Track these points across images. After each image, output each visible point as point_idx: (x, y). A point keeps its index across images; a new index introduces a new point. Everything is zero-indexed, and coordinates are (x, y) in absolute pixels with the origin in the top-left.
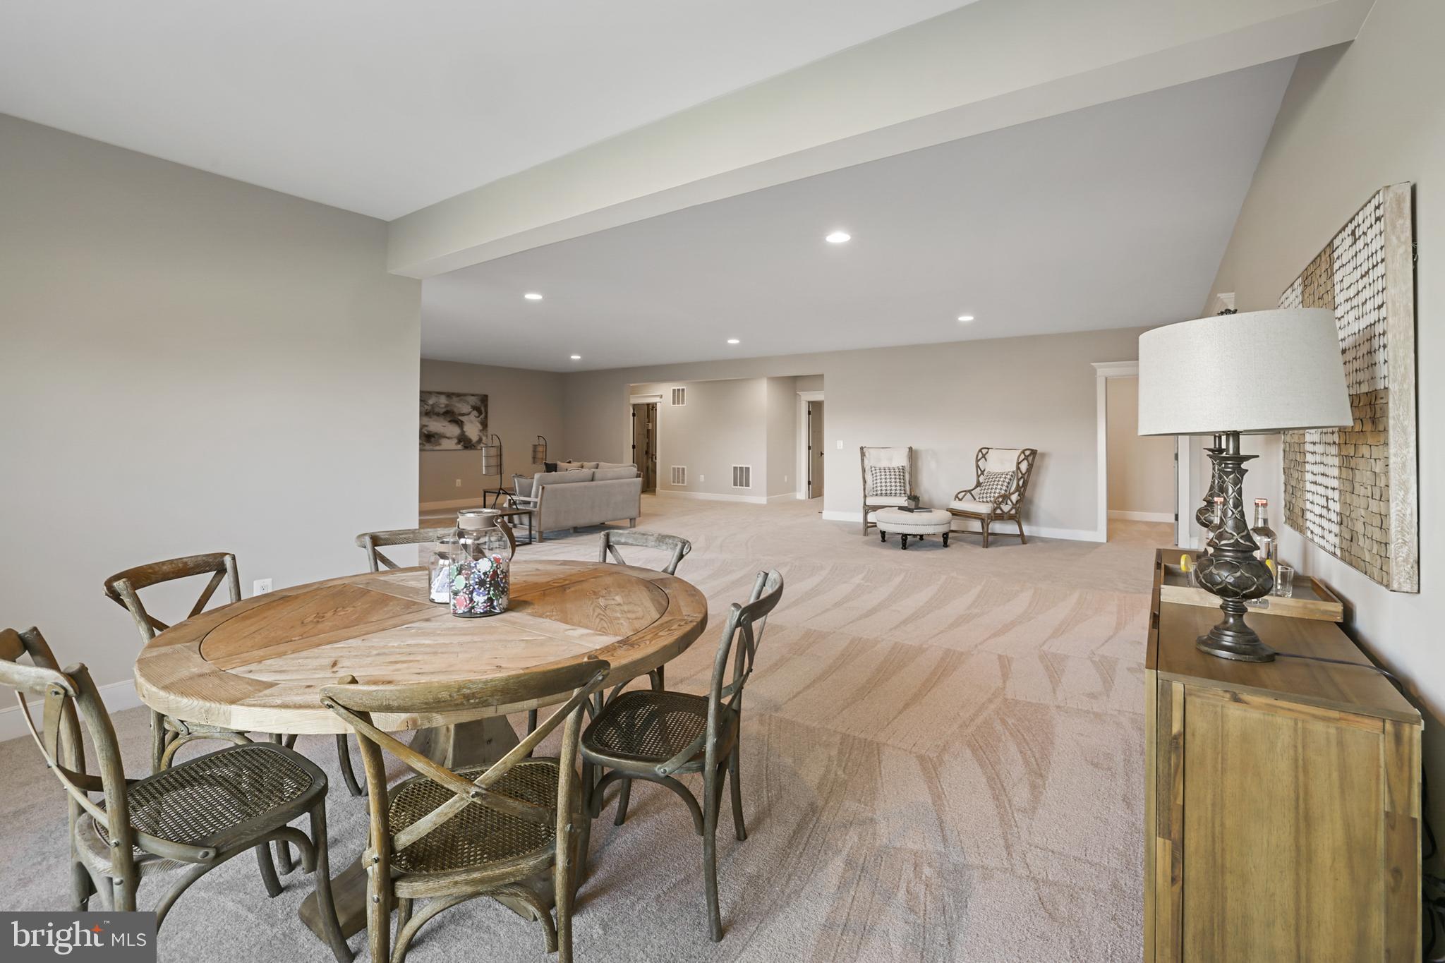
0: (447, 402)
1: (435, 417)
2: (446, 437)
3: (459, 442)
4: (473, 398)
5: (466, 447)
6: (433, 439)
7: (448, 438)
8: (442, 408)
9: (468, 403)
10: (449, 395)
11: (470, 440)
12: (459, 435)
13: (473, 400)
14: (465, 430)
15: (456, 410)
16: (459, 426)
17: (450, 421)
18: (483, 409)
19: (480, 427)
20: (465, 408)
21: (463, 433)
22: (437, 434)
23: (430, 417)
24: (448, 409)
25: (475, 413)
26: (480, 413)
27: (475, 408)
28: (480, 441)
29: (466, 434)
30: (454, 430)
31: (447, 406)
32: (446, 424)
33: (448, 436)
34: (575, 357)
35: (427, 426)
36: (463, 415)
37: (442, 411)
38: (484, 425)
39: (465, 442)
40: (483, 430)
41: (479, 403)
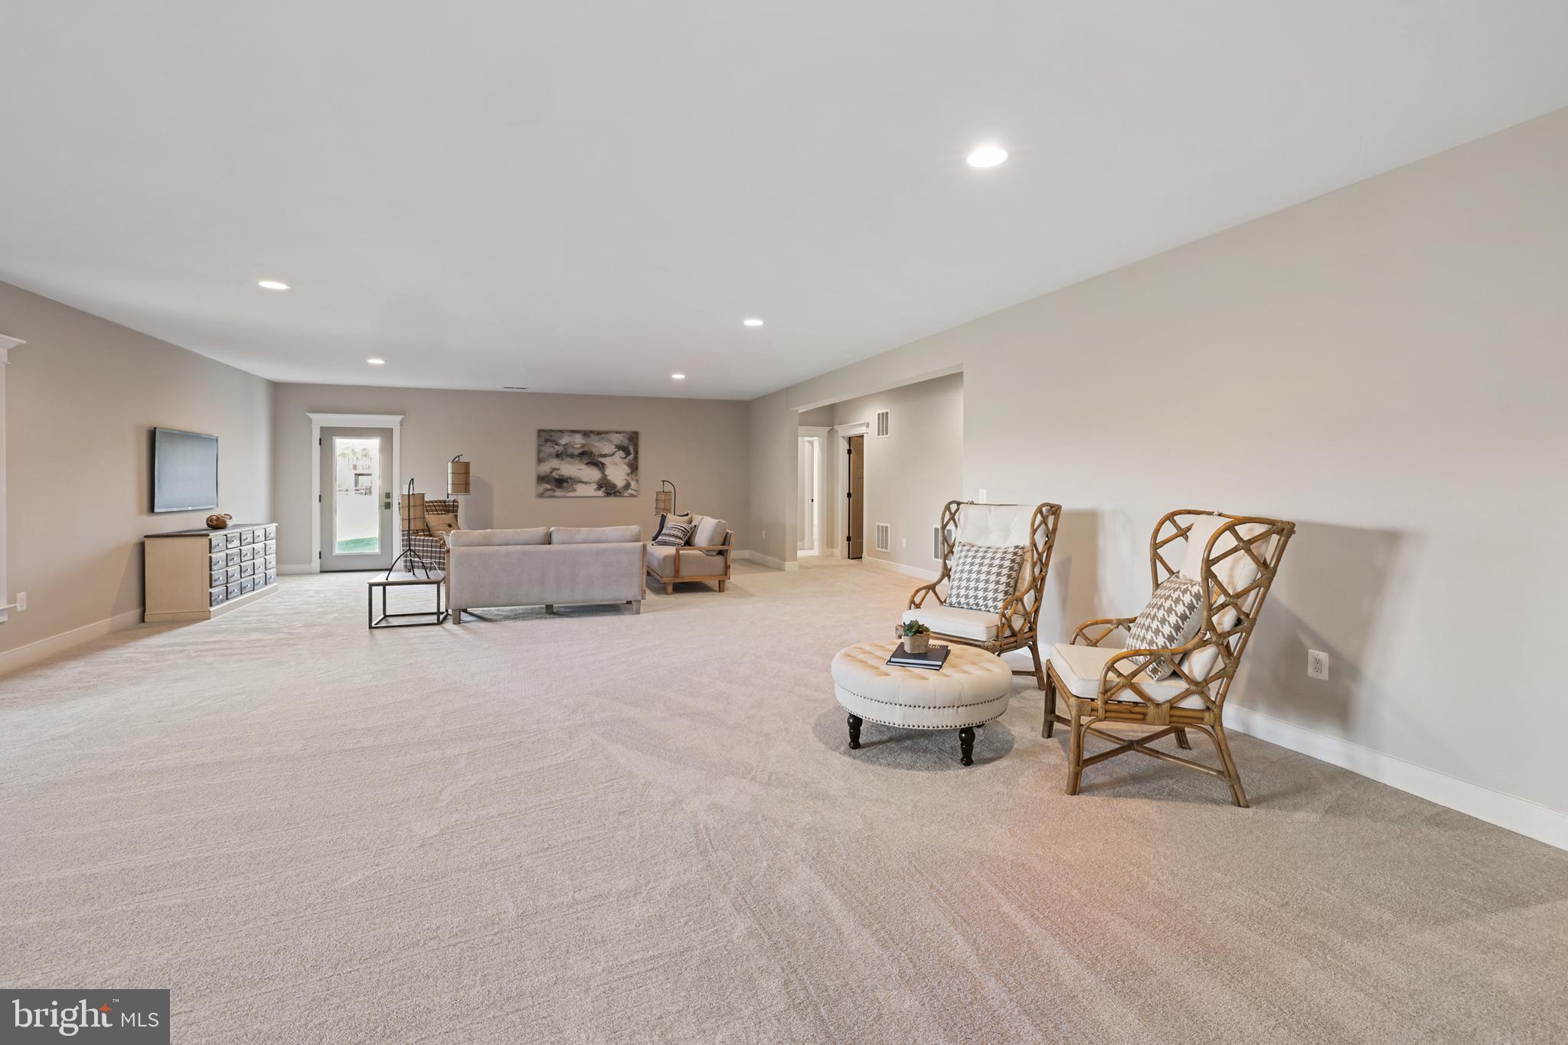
0: (583, 442)
1: (569, 459)
2: (583, 482)
3: (600, 487)
4: (618, 435)
5: (608, 494)
6: (565, 485)
7: (585, 483)
8: (578, 448)
9: (611, 442)
10: (586, 434)
11: (614, 486)
12: (600, 479)
13: (618, 439)
14: (607, 473)
15: (594, 450)
16: (600, 469)
17: (587, 464)
18: (631, 449)
19: (628, 470)
20: (608, 448)
21: (604, 477)
22: (570, 478)
23: (563, 459)
24: (586, 449)
25: (621, 453)
26: (628, 453)
27: (620, 448)
28: (627, 486)
29: (609, 478)
30: (594, 474)
31: (583, 446)
32: (583, 467)
33: (584, 480)
34: (678, 376)
35: (558, 469)
36: (605, 456)
37: (577, 452)
38: (634, 467)
39: (608, 488)
40: (631, 473)
41: (626, 442)
